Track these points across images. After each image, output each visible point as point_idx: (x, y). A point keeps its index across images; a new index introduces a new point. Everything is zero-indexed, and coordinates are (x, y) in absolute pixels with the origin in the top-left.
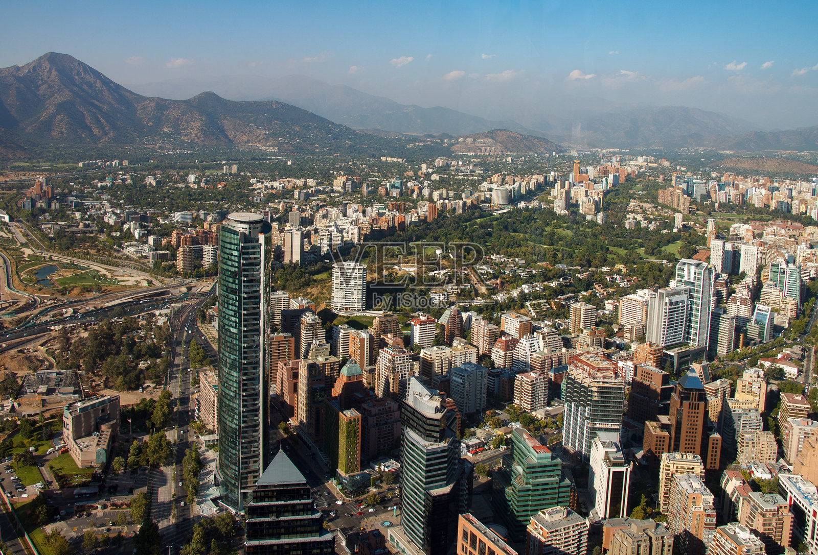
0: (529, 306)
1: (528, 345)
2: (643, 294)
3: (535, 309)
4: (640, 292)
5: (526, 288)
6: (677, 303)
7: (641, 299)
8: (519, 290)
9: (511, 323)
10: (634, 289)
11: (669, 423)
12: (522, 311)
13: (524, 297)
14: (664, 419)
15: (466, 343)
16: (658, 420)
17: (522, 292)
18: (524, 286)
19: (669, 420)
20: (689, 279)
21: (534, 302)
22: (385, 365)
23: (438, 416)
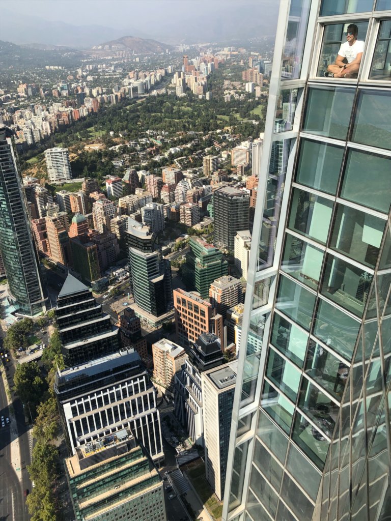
0: (176, 162)
1: (183, 186)
2: (245, 145)
3: (180, 164)
4: (243, 143)
5: (172, 150)
7: (245, 148)
8: (168, 152)
9: (169, 174)
10: (238, 142)
12: (173, 165)
13: (172, 156)
15: (144, 191)
17: (170, 153)
18: (171, 149)
21: (179, 159)
22: (98, 212)
23: (149, 238)
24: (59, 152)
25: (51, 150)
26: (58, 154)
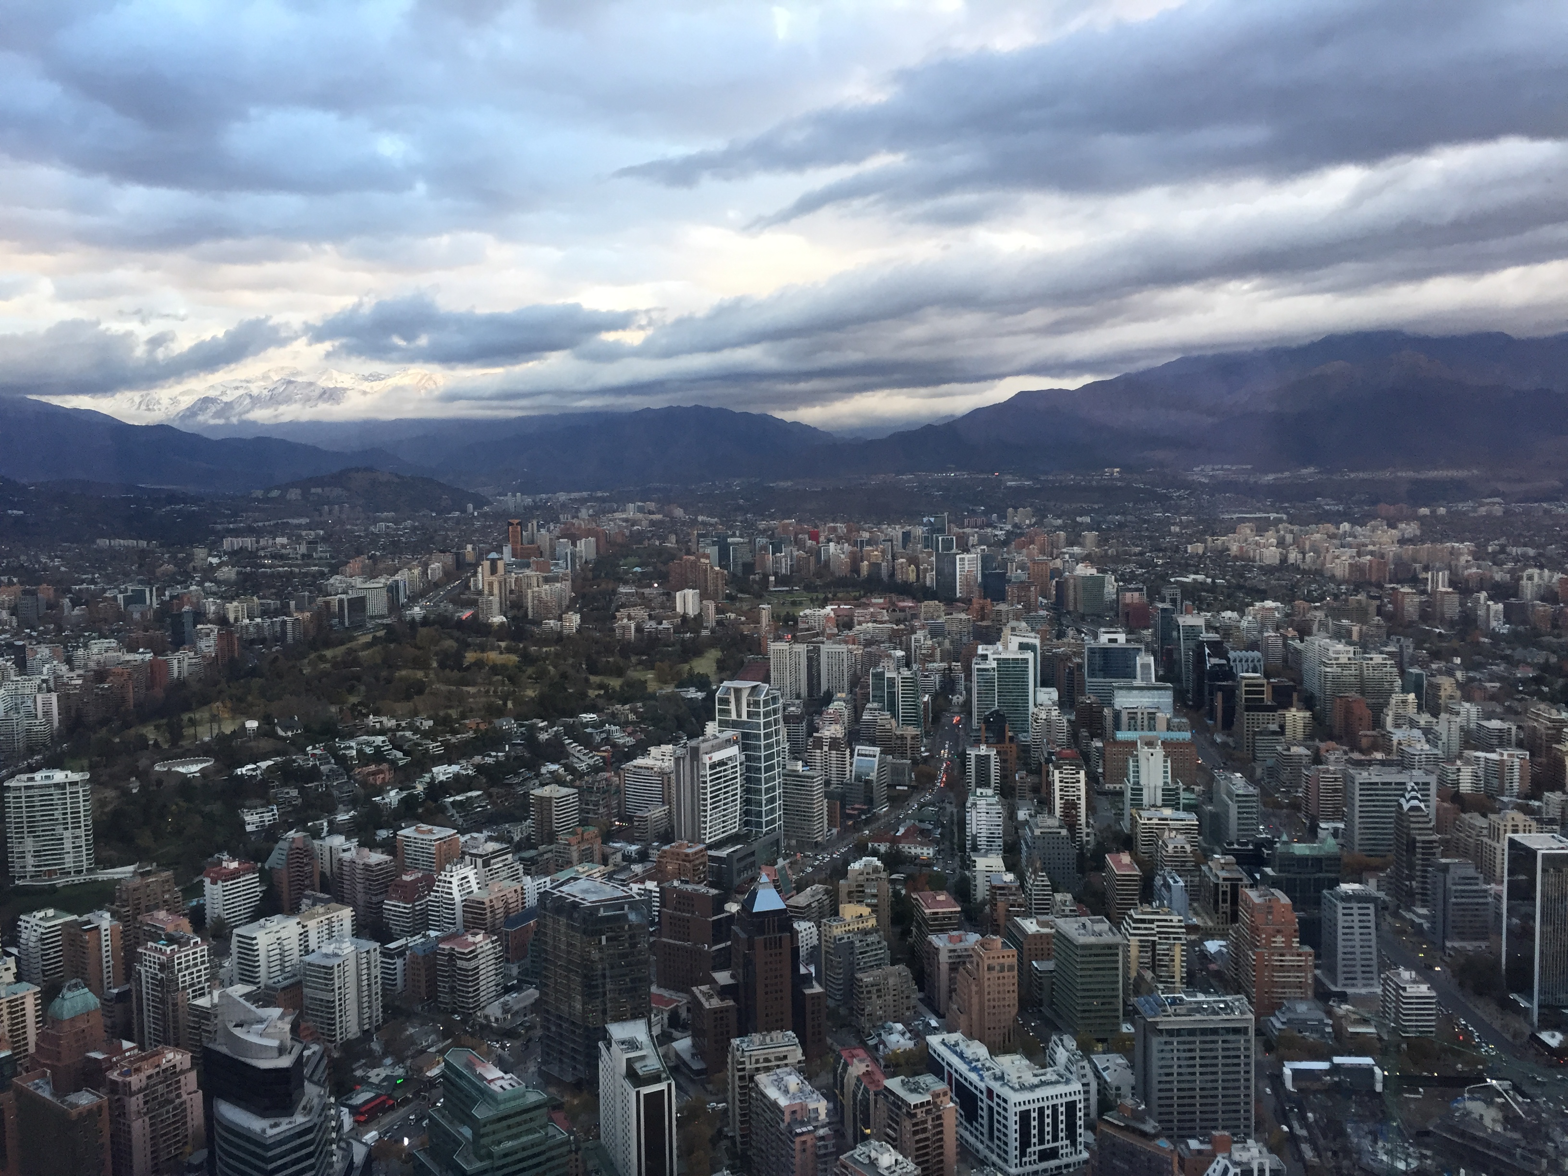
1: (456, 882)
2: (661, 755)
3: (462, 812)
4: (653, 750)
5: (442, 772)
6: (722, 763)
7: (658, 762)
8: (427, 777)
10: (641, 749)
11: (732, 981)
12: (440, 818)
13: (437, 790)
14: (723, 977)
15: (329, 901)
16: (714, 981)
17: (433, 778)
18: (435, 770)
19: (733, 976)
20: (739, 715)
21: (459, 797)
22: (152, 978)
23: (285, 1062)
24: (57, 786)
25: (32, 779)
26: (52, 791)
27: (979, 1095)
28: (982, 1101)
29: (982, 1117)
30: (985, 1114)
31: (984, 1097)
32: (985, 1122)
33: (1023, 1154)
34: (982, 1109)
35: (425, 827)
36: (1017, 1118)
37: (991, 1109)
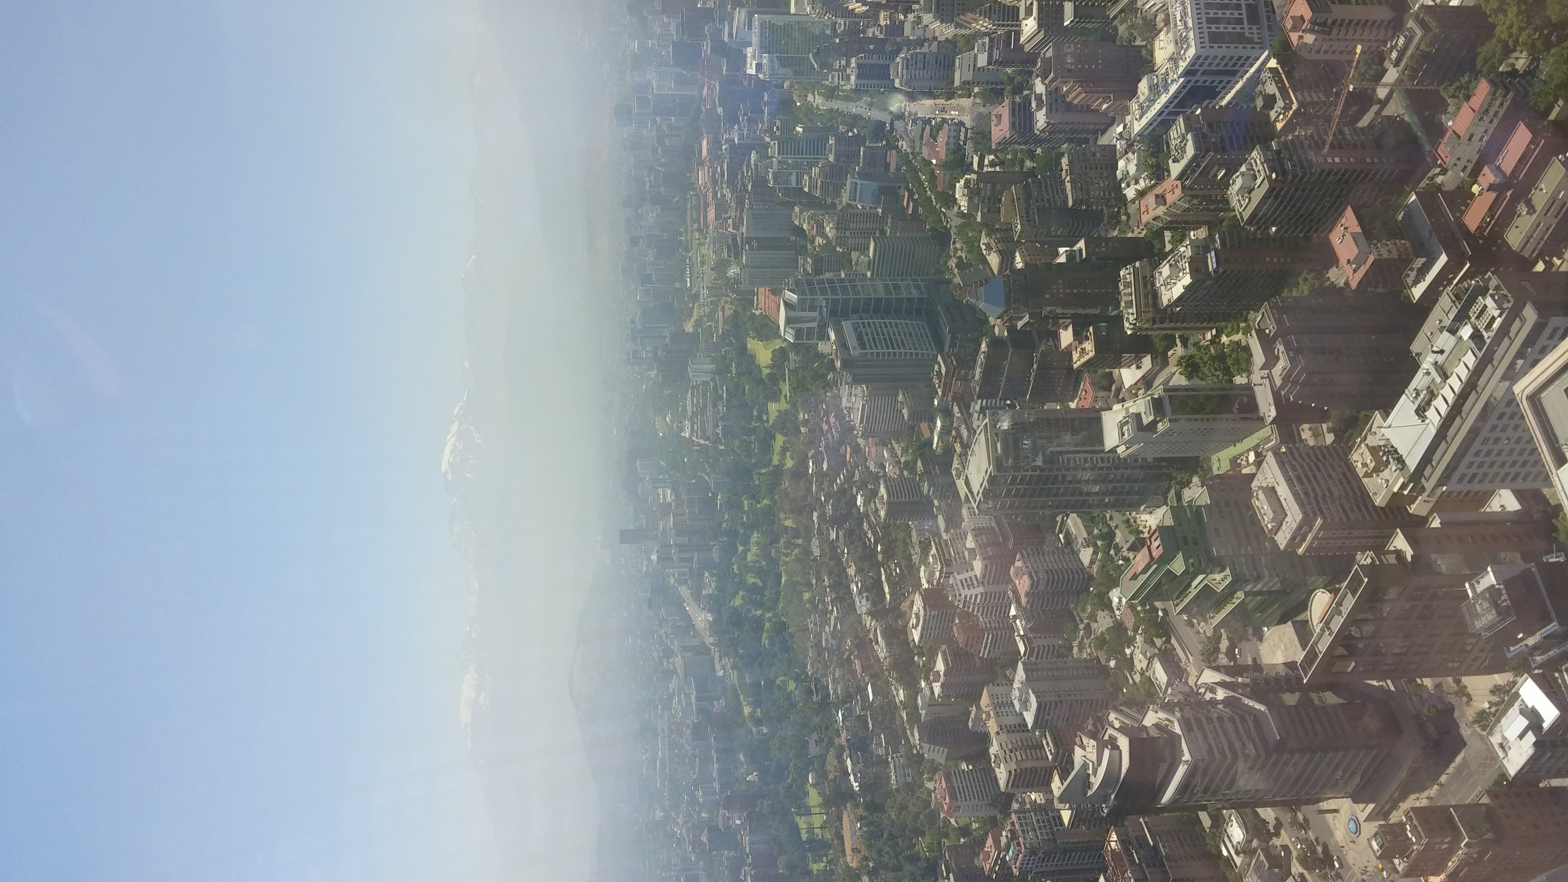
6: (860, 338)
11: (1070, 329)
14: (1066, 337)
16: (1069, 347)
19: (1066, 328)
20: (813, 320)
22: (1043, 861)
23: (1124, 743)
27: (1191, 84)
28: (1197, 82)
29: (1213, 82)
30: (1210, 79)
31: (1194, 79)
32: (1218, 79)
33: (1250, 41)
34: (1205, 81)
35: (913, 621)
36: (1216, 45)
37: (1205, 73)
